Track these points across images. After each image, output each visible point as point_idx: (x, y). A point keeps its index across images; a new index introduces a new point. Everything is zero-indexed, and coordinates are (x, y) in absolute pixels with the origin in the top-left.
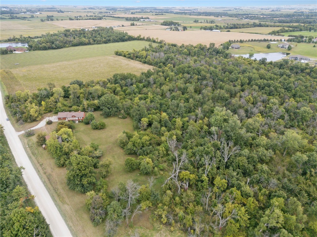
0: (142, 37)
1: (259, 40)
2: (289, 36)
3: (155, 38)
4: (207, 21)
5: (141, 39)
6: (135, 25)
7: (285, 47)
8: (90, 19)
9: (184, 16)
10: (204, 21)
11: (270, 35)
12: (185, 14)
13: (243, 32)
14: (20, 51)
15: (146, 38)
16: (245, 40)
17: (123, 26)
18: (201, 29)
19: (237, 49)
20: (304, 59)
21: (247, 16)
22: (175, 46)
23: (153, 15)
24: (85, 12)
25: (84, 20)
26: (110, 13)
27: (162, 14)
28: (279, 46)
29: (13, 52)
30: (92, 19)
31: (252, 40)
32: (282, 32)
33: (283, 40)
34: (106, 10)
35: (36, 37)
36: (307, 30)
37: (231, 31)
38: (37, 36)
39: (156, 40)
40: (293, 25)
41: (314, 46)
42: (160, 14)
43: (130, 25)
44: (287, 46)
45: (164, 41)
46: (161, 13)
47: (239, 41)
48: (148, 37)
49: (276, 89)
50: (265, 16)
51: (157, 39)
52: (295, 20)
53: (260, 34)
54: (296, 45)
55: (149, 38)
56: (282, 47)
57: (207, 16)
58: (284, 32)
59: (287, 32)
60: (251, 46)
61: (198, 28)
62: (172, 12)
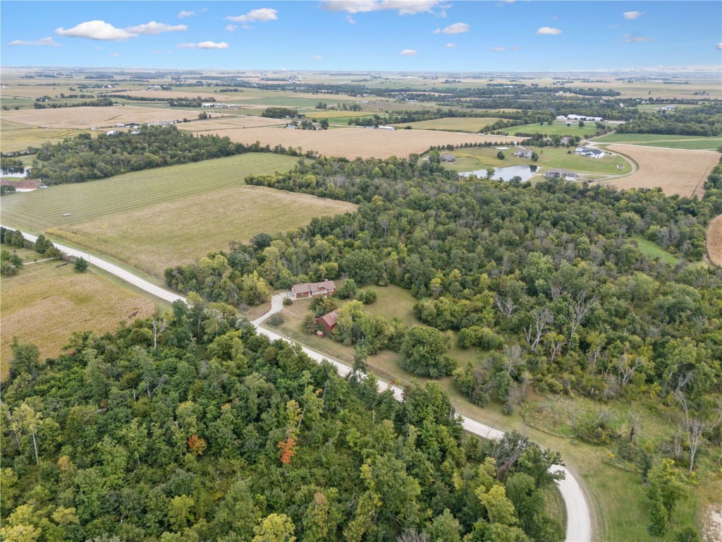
0: (262, 145)
1: (478, 144)
2: (517, 135)
3: (295, 147)
4: (344, 106)
5: (262, 150)
6: (208, 117)
7: (525, 155)
8: (85, 104)
9: (282, 93)
10: (339, 107)
11: (483, 134)
12: (283, 88)
13: (434, 130)
14: (27, 187)
15: (272, 148)
16: (455, 146)
17: (185, 121)
18: (350, 124)
19: (451, 161)
20: (569, 176)
21: (407, 93)
22: (343, 160)
23: (215, 92)
24: (41, 85)
25: (71, 106)
26: (106, 87)
27: (236, 91)
28: (515, 154)
29: (14, 190)
30: (89, 106)
31: (466, 145)
32: (500, 128)
33: (516, 143)
34: (86, 78)
35: (14, 153)
36: (535, 122)
37: (412, 127)
38: (18, 152)
39: (298, 152)
40: (504, 112)
41: (569, 152)
42: (231, 91)
43: (197, 118)
44: (529, 155)
45: (317, 153)
46: (233, 88)
47: (446, 146)
48: (278, 145)
49: (575, 224)
50: (443, 95)
51: (300, 148)
52: (503, 103)
53: (467, 132)
54: (542, 152)
55: (281, 148)
56: (520, 156)
57: (331, 93)
58: (503, 127)
59: (507, 127)
60: (471, 155)
61: (345, 121)
62: (248, 83)
